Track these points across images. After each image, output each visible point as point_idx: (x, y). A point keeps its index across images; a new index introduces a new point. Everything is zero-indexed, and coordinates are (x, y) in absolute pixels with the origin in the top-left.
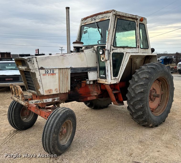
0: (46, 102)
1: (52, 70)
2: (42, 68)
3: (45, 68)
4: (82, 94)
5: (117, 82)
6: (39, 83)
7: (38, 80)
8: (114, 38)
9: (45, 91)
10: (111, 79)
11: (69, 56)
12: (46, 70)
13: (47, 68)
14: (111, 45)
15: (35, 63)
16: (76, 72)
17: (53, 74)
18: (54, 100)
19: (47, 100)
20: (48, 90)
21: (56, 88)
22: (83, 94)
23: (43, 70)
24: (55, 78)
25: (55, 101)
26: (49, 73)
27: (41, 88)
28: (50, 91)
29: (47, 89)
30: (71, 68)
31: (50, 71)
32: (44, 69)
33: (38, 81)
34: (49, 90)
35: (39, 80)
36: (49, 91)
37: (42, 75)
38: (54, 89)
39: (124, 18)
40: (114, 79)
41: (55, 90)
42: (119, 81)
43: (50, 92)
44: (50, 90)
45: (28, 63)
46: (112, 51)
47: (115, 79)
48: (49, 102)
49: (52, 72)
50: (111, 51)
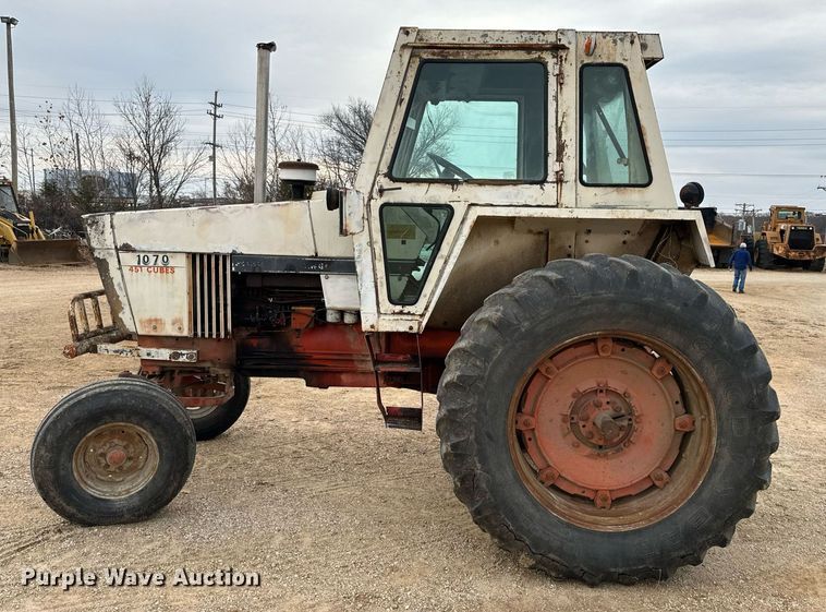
0: (150, 358)
1: (161, 256)
2: (127, 248)
3: (137, 248)
4: (310, 358)
5: (411, 328)
6: (119, 292)
7: (115, 282)
8: (393, 145)
9: (141, 321)
10: (379, 312)
11: (231, 213)
12: (142, 255)
13: (144, 248)
14: (377, 174)
15: (108, 230)
16: (257, 271)
17: (166, 268)
18: (176, 355)
19: (153, 351)
20: (148, 318)
21: (177, 315)
22: (315, 357)
23: (130, 254)
24: (173, 281)
25: (181, 360)
26: (152, 263)
27: (127, 309)
28: (155, 322)
29: (147, 316)
30: (234, 254)
31: (152, 259)
32: (134, 251)
33: (116, 287)
34: (150, 321)
35: (119, 284)
36: (154, 324)
37: (126, 270)
38: (168, 321)
39: (465, 55)
40: (394, 313)
41: (173, 324)
42: (424, 324)
43: (155, 328)
44: (156, 320)
45: (89, 229)
46: (381, 196)
47: (401, 313)
48: (160, 358)
49: (160, 263)
50: (375, 195)
